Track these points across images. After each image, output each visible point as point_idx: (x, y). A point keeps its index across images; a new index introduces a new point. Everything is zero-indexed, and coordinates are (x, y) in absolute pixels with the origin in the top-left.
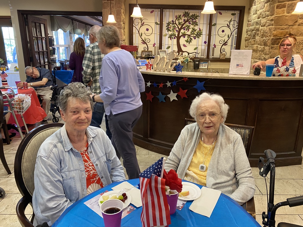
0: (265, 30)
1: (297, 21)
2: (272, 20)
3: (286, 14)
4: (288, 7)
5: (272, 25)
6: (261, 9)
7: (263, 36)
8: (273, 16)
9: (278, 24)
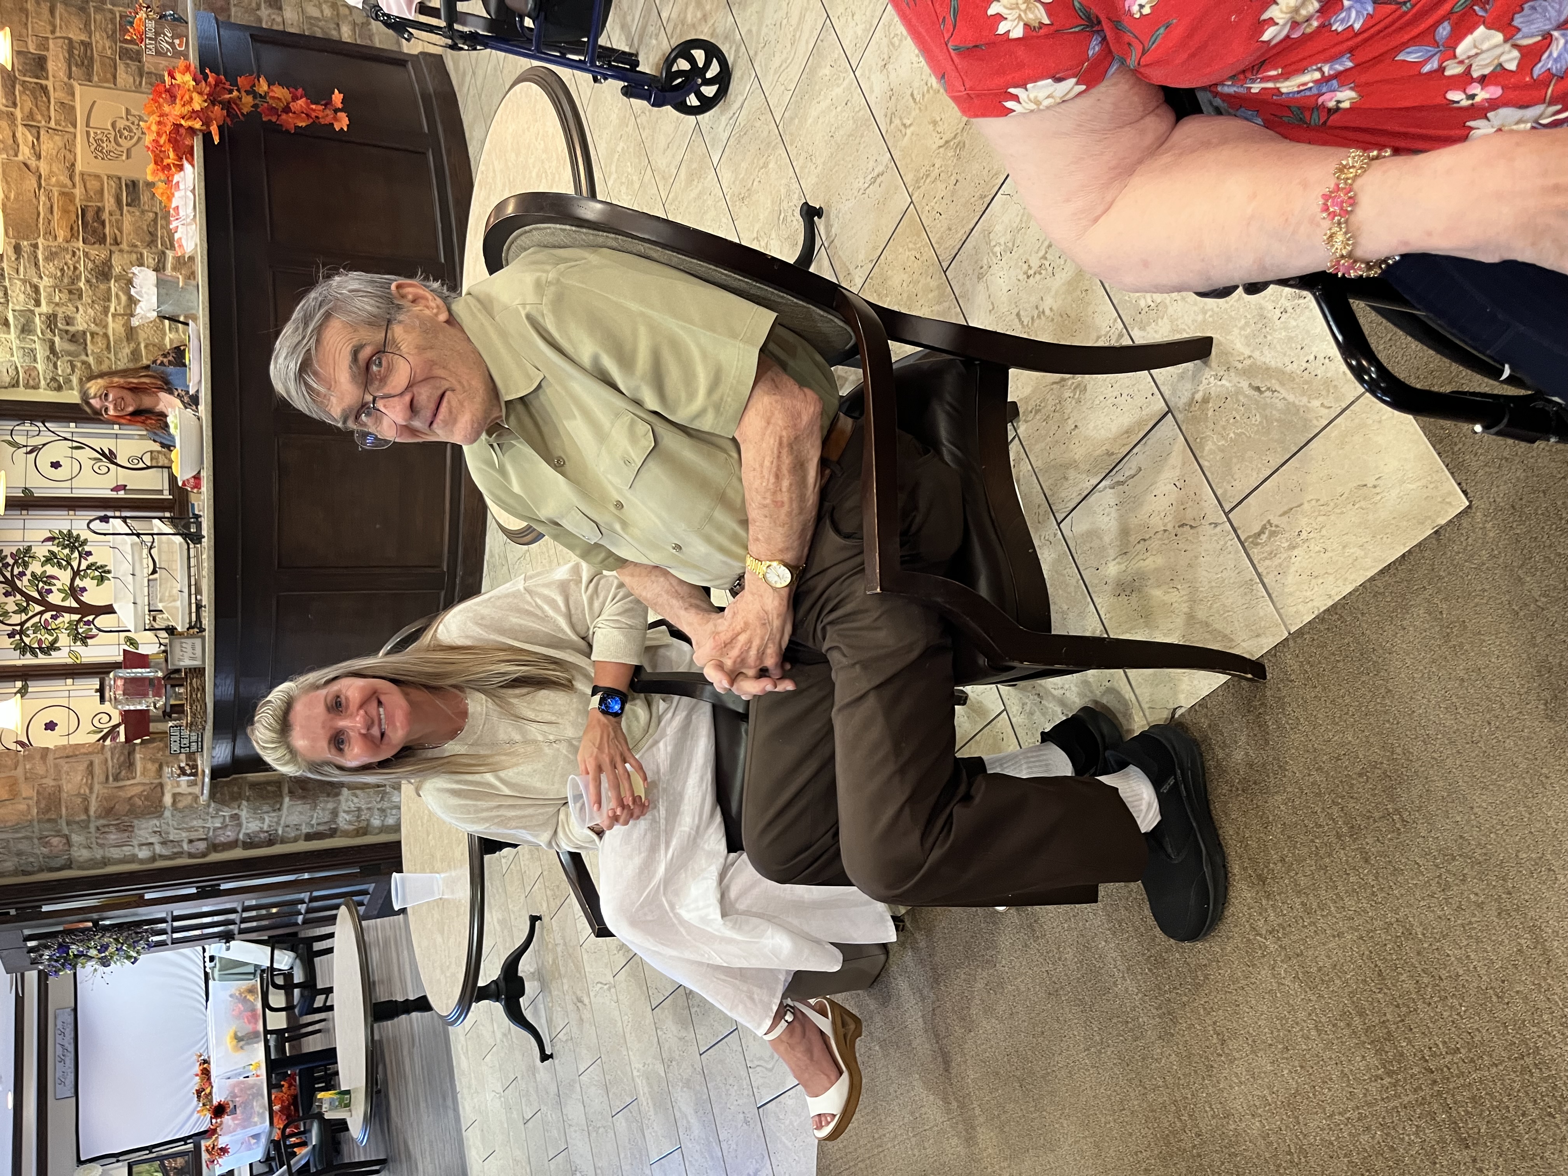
0: (51, 282)
1: (26, 165)
2: (17, 250)
5: (36, 246)
7: (75, 294)
9: (33, 225)
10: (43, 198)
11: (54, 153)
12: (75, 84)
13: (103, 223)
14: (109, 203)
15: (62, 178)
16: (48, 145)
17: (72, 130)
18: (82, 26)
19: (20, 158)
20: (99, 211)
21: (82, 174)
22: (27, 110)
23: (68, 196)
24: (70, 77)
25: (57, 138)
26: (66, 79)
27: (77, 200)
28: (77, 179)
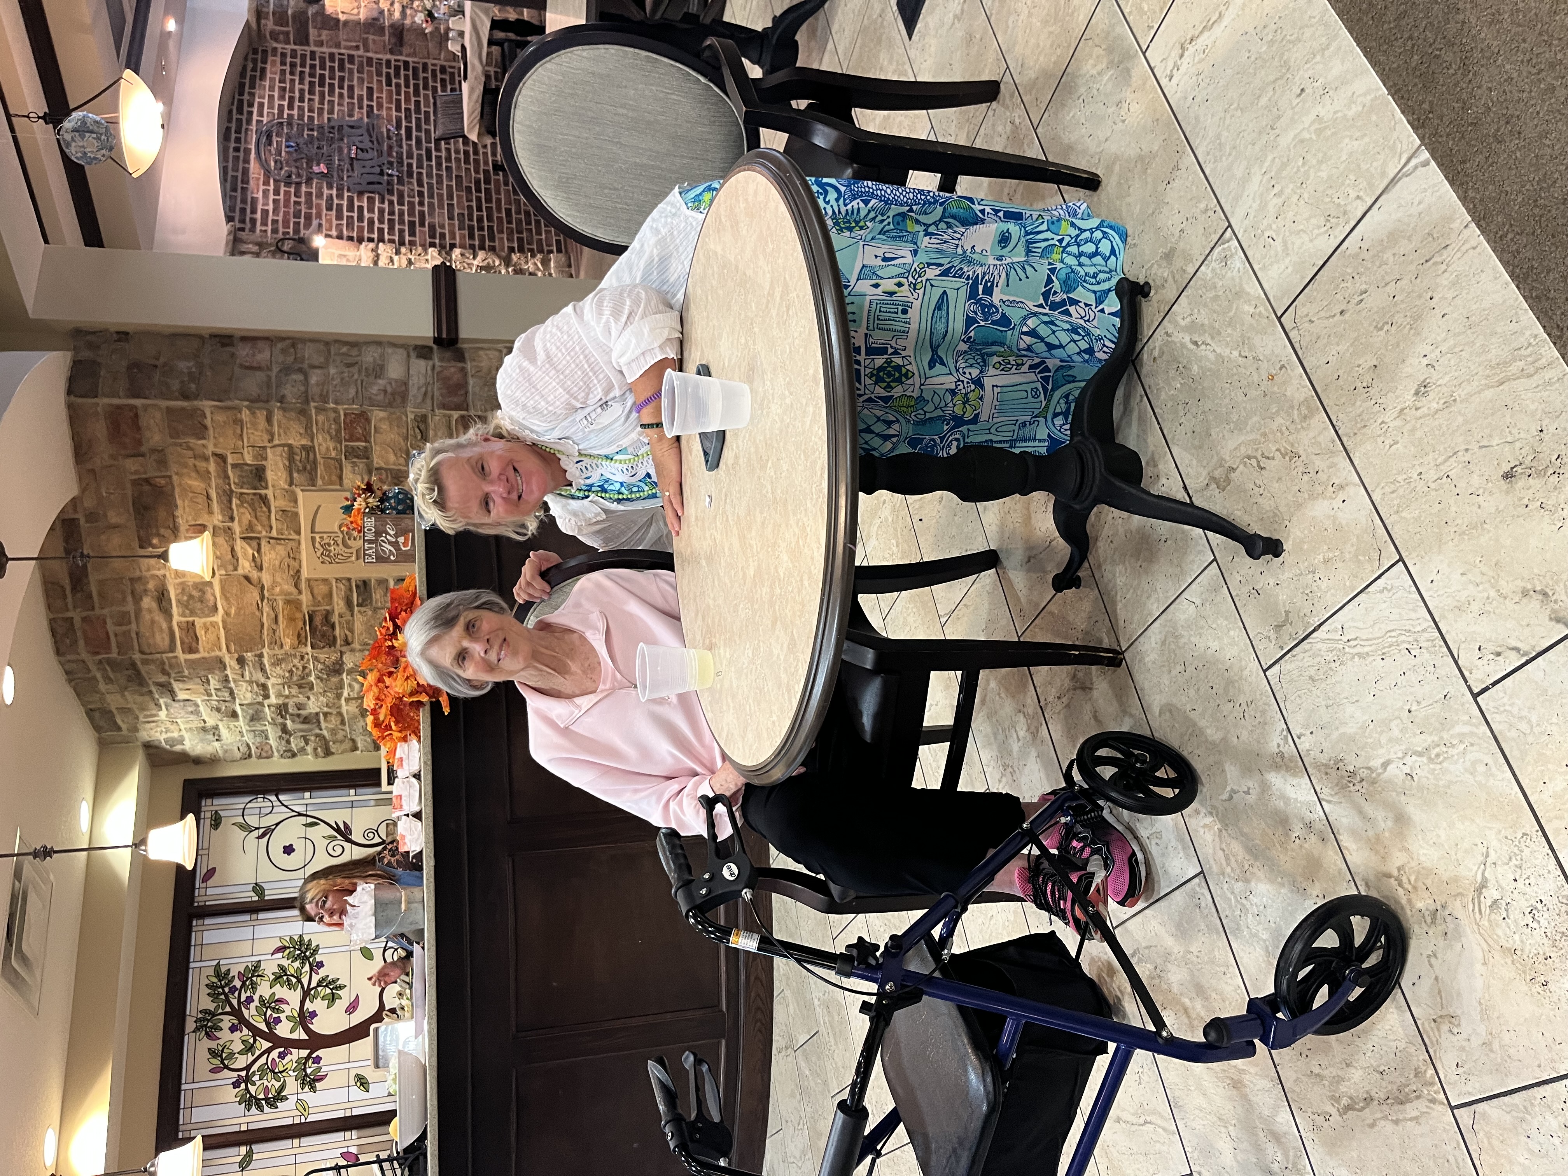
0: (280, 681)
1: (247, 578)
2: (241, 661)
3: (218, 618)
4: (193, 613)
5: (261, 656)
6: (197, 713)
7: (304, 686)
8: (227, 659)
9: (257, 637)
10: (266, 609)
11: (277, 563)
12: (298, 491)
13: (333, 627)
14: (339, 605)
15: (286, 587)
16: (271, 555)
17: (296, 537)
18: (302, 431)
19: (240, 571)
20: (327, 615)
21: (308, 580)
22: (245, 522)
23: (293, 604)
24: (291, 484)
25: (279, 548)
26: (286, 487)
27: (304, 606)
28: (303, 585)
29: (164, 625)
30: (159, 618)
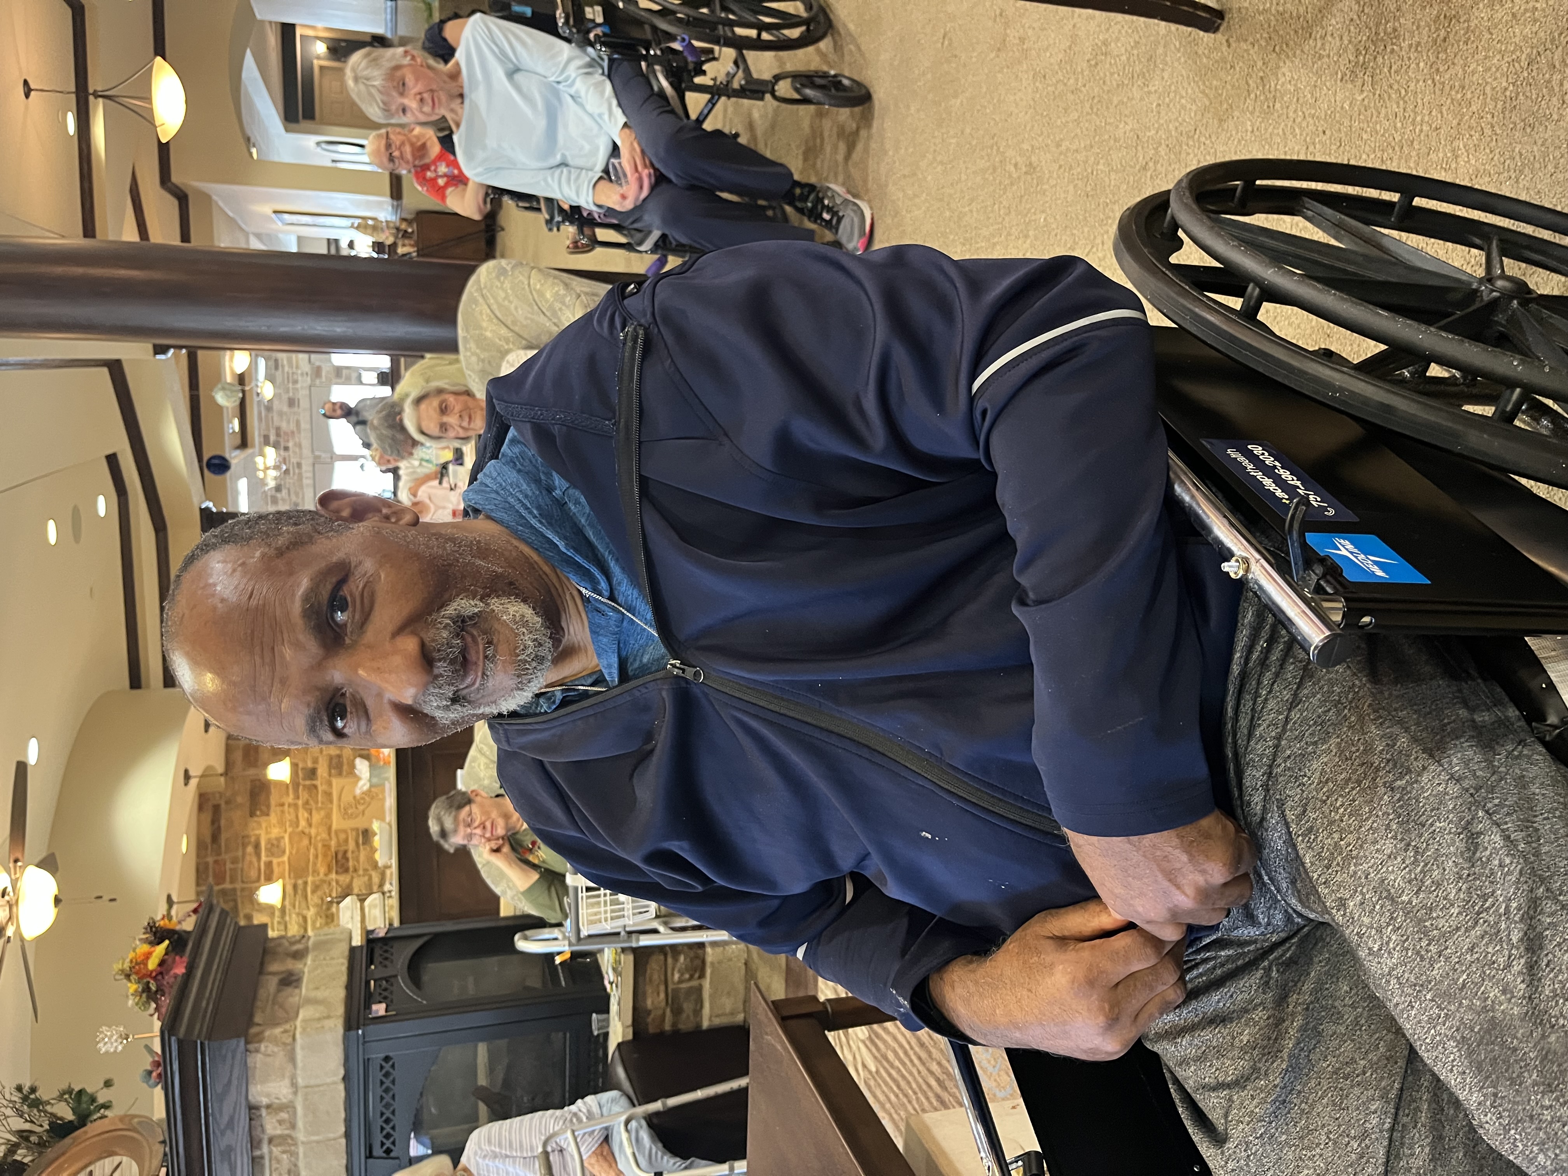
1: (303, 832)
3: (285, 858)
4: (273, 855)
5: (306, 883)
10: (312, 850)
11: (320, 821)
12: (333, 779)
13: (347, 860)
14: (351, 845)
15: (323, 836)
16: (316, 817)
17: (330, 806)
19: (300, 828)
20: (345, 852)
21: (336, 831)
22: (305, 800)
23: (327, 847)
24: (330, 775)
25: (321, 812)
26: (327, 777)
27: (333, 848)
28: (333, 834)
29: (256, 864)
30: (254, 860)
